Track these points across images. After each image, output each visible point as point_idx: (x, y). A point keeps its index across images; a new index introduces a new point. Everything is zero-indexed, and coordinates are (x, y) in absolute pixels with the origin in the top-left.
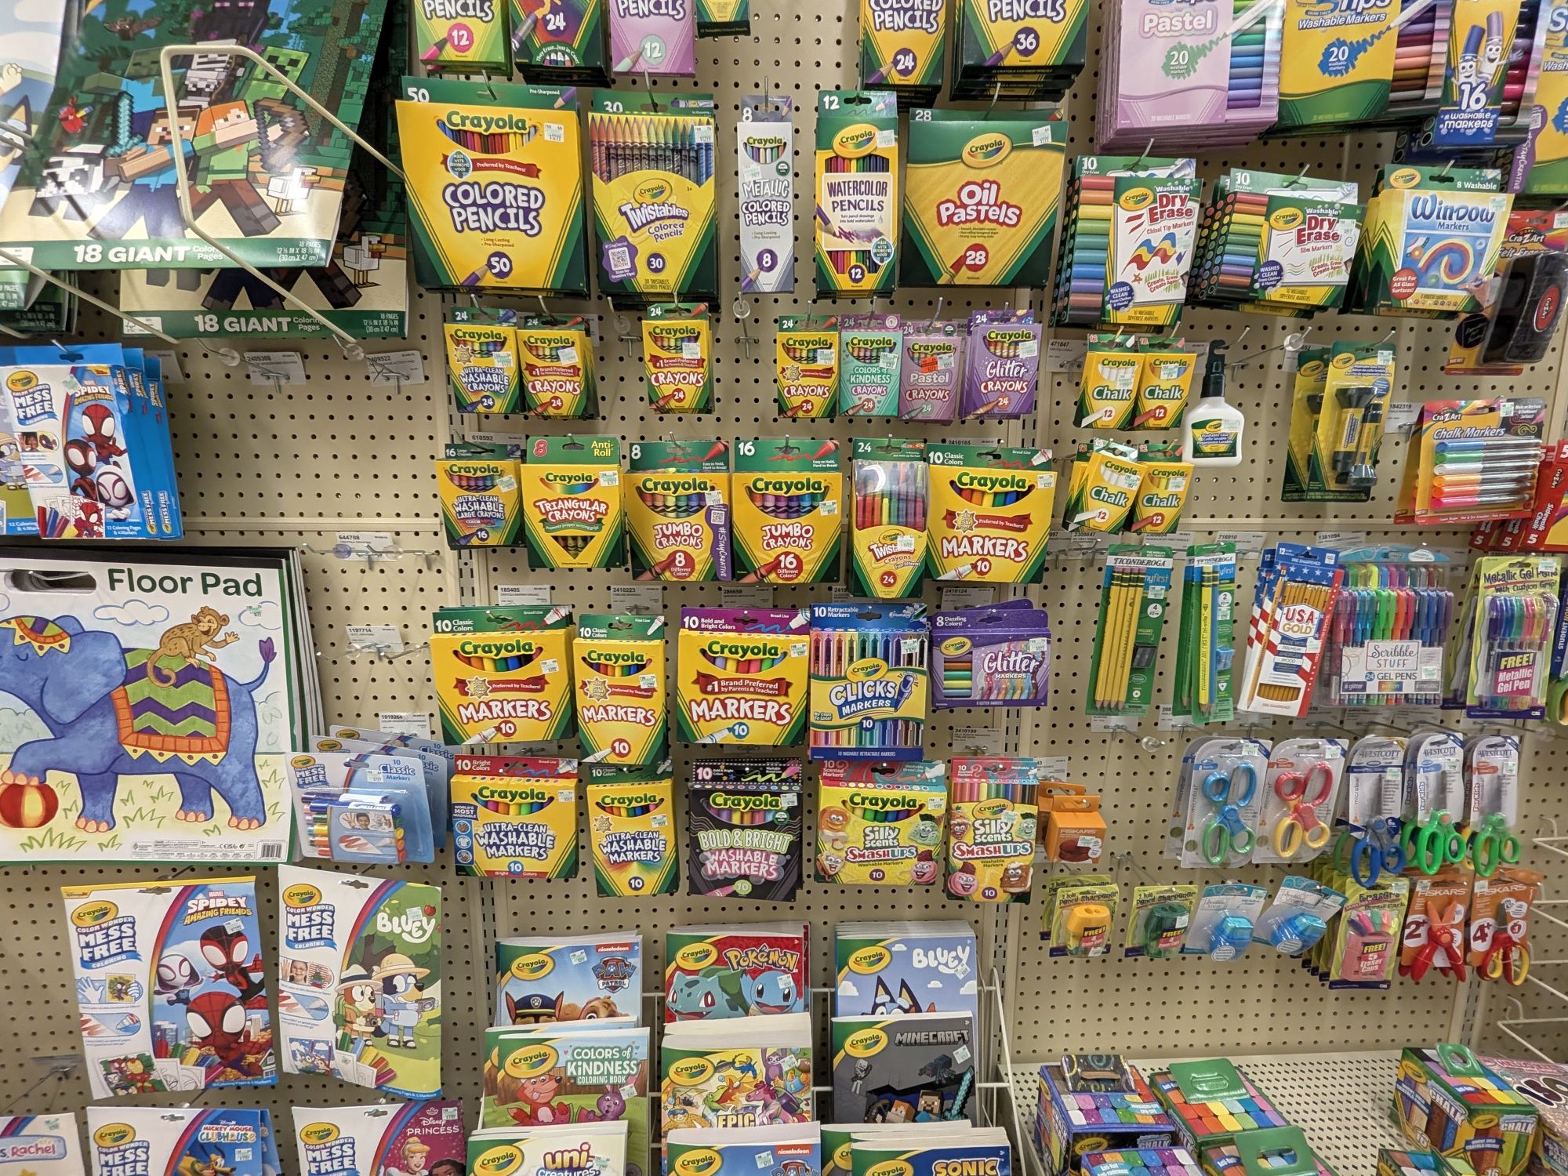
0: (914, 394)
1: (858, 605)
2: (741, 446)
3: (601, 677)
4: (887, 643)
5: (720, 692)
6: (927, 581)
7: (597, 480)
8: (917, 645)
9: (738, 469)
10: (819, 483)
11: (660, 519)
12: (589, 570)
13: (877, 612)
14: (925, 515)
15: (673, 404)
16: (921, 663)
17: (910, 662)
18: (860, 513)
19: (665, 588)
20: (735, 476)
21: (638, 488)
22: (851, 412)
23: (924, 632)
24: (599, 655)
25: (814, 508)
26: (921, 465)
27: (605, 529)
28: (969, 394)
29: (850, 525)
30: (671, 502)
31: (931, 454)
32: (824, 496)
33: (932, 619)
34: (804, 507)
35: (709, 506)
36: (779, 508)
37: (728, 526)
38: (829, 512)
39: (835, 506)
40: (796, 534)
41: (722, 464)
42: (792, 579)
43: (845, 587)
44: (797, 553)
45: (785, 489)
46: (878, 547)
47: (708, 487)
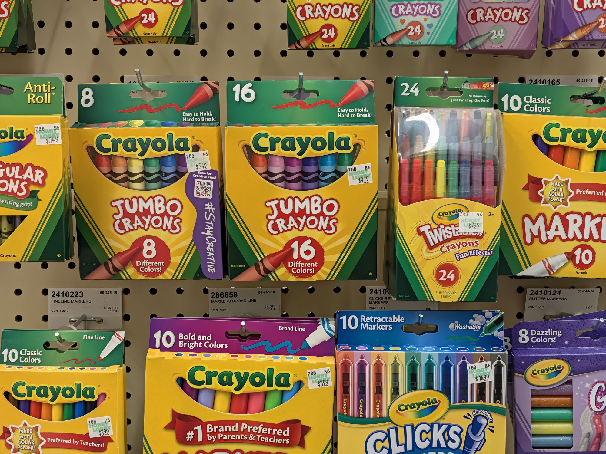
0: (480, 16)
1: (402, 313)
2: (236, 88)
3: (31, 421)
4: (446, 368)
5: (205, 442)
6: (502, 278)
7: (30, 137)
8: (491, 371)
9: (233, 121)
10: (347, 140)
11: (121, 191)
12: (18, 265)
13: (432, 324)
14: (497, 183)
15: (140, 30)
16: (498, 397)
17: (481, 396)
18: (405, 183)
19: (126, 291)
20: (227, 130)
21: (90, 149)
22: (390, 41)
23: (502, 353)
24: (30, 389)
25: (341, 174)
26: (490, 113)
27: (42, 206)
28: (557, 12)
29: (390, 200)
30: (137, 167)
31: (505, 99)
32: (353, 157)
33: (511, 333)
34: (325, 174)
35: (192, 173)
36: (290, 175)
37: (218, 201)
38: (361, 180)
39: (370, 171)
40: (314, 212)
41: (210, 114)
42: (309, 275)
43: (384, 287)
44: (316, 239)
45: (298, 149)
46: (431, 229)
47: (190, 146)
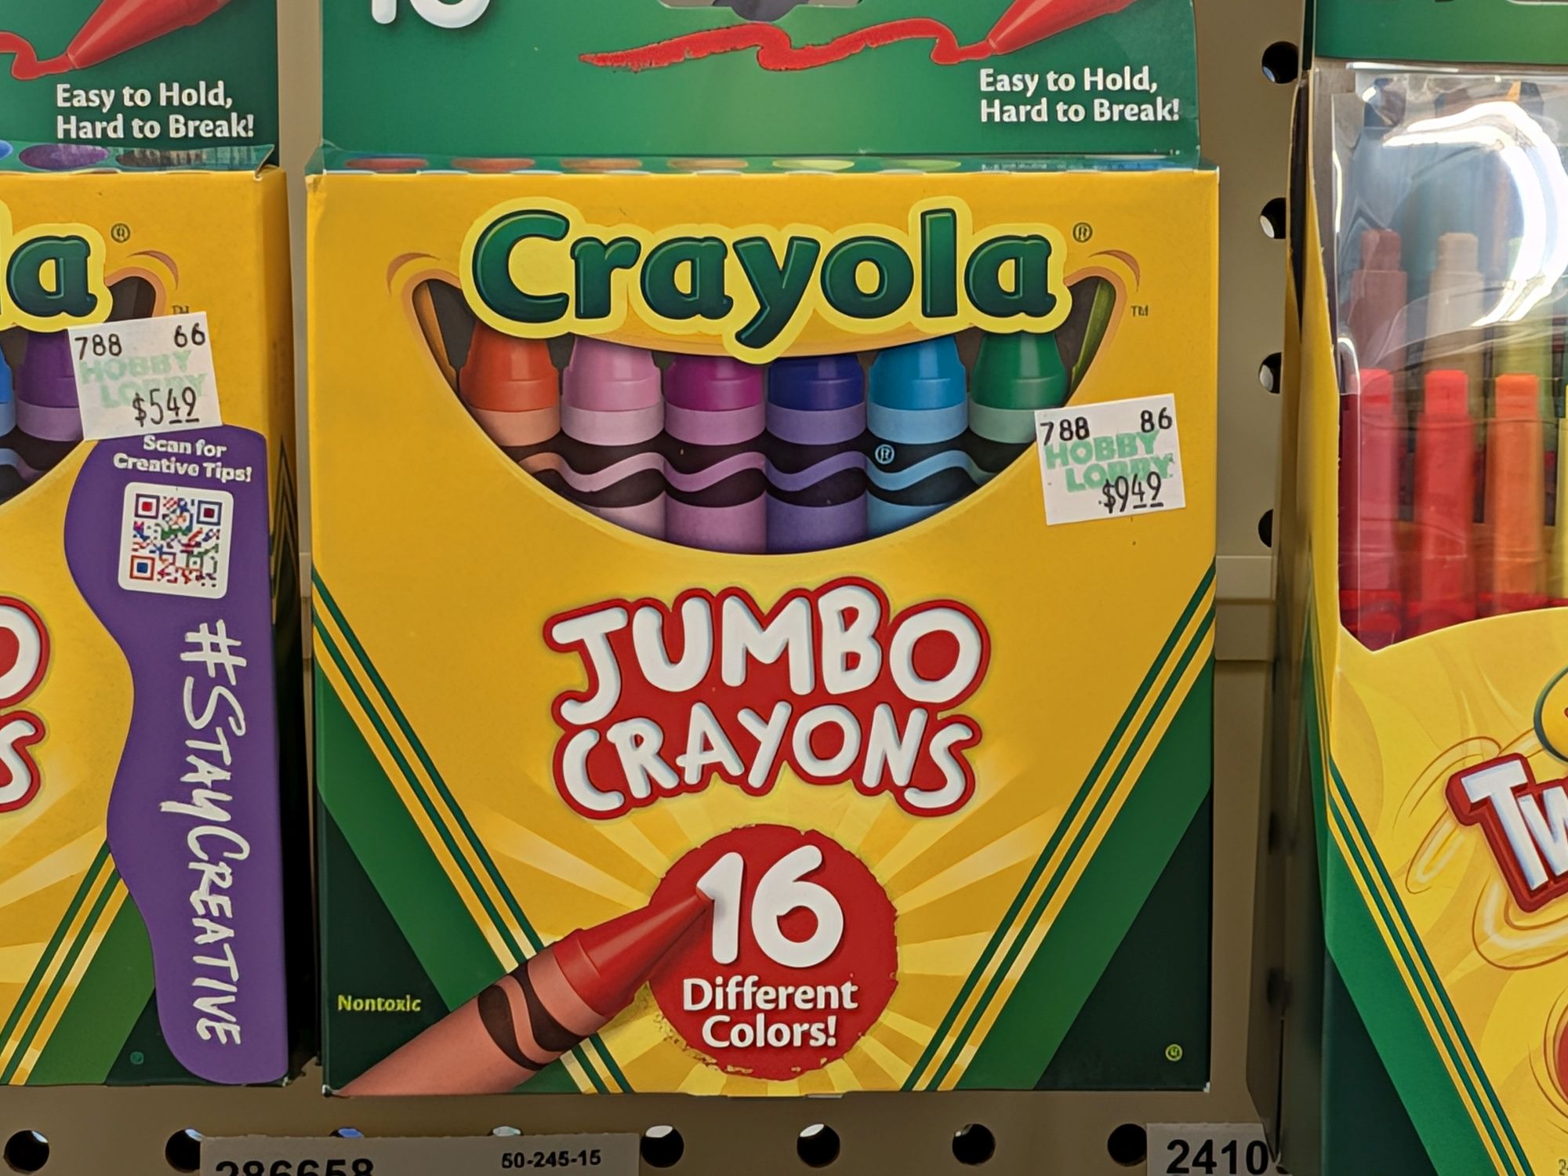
9: (355, 141)
10: (1034, 254)
18: (1378, 514)
20: (322, 193)
25: (995, 457)
32: (1069, 358)
34: (905, 456)
35: (107, 447)
36: (698, 457)
37: (264, 610)
38: (1114, 490)
39: (1167, 441)
41: (218, 96)
42: (807, 1058)
43: (1255, 1131)
44: (850, 841)
45: (746, 306)
46: (1531, 789)
47: (98, 285)
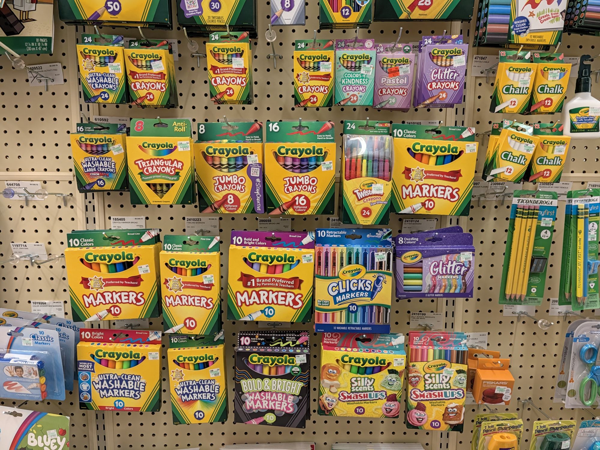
0: (384, 92)
1: (346, 230)
2: (270, 125)
3: (177, 276)
4: (365, 255)
5: (256, 286)
6: (391, 215)
7: (176, 147)
8: (385, 256)
9: (268, 141)
10: (321, 150)
11: (217, 173)
12: (171, 206)
13: (359, 235)
14: (390, 170)
15: (226, 98)
16: (388, 268)
17: (381, 267)
18: (348, 170)
19: (221, 219)
20: (267, 145)
21: (203, 153)
22: (342, 103)
23: (390, 248)
24: (177, 262)
25: (318, 166)
26: (388, 137)
27: (181, 179)
28: (420, 90)
29: (341, 178)
30: (225, 161)
31: (395, 131)
32: (324, 158)
33: (395, 239)
34: (311, 166)
35: (250, 165)
36: (295, 166)
37: (262, 178)
38: (327, 168)
39: (332, 164)
40: (306, 183)
41: (258, 137)
42: (303, 212)
43: (338, 218)
44: (307, 195)
45: (299, 154)
46: (359, 192)
47: (249, 152)
